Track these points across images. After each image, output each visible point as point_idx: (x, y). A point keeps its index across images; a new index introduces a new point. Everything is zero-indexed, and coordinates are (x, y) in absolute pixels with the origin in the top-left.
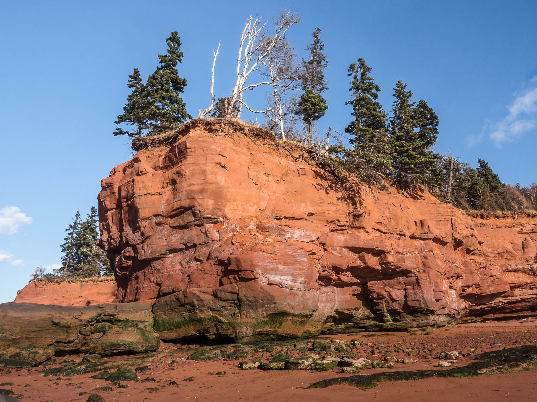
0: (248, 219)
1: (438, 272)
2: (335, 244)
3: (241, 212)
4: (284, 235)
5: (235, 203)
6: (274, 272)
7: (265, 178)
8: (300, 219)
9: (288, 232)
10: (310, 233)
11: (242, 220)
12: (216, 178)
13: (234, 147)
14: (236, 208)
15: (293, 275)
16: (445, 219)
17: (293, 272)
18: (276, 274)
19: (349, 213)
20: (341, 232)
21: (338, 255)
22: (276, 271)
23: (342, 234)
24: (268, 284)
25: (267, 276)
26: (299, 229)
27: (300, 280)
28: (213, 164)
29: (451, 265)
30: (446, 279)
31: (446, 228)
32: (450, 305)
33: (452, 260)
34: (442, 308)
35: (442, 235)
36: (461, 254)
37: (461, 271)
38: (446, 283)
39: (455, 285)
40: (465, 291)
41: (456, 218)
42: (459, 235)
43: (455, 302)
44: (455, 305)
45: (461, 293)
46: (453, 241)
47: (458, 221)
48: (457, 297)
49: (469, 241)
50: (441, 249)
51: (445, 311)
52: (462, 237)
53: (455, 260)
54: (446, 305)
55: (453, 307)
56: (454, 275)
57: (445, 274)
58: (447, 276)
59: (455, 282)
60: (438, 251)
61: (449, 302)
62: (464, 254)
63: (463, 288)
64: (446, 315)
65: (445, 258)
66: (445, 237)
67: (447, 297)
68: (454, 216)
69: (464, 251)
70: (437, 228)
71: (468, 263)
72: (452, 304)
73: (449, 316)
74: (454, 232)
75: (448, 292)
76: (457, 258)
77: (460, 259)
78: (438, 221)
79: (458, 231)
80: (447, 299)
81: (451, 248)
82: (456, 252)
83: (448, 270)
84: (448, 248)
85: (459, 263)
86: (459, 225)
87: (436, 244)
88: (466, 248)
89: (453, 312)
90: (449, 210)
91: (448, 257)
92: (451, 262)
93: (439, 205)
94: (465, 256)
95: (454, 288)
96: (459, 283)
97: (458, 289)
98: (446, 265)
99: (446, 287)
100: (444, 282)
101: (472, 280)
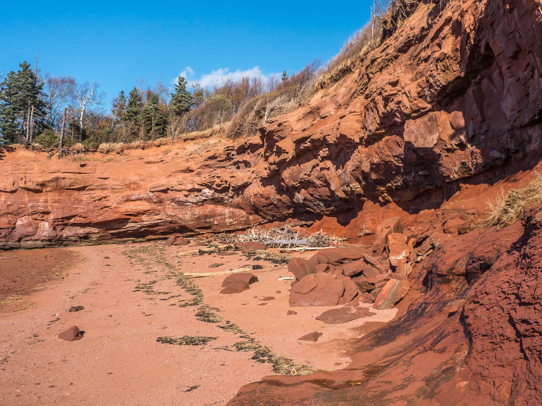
16: (9, 174)
29: (23, 206)
30: (25, 216)
31: (11, 181)
32: (39, 234)
33: (23, 203)
34: (26, 236)
35: (7, 186)
36: (55, 194)
37: (42, 209)
38: (25, 219)
39: (47, 218)
40: (66, 222)
41: (19, 172)
42: (30, 183)
43: (47, 231)
44: (45, 233)
45: (58, 223)
46: (20, 189)
47: (29, 172)
48: (49, 227)
49: (63, 183)
50: (9, 196)
51: (33, 238)
52: (36, 184)
53: (29, 202)
54: (31, 234)
55: (43, 235)
56: (34, 213)
57: (19, 213)
58: (24, 214)
59: (46, 216)
60: (3, 199)
61: (38, 231)
62: (63, 193)
63: (55, 220)
64: (37, 240)
65: (9, 203)
66: (9, 187)
67: (31, 228)
68: (16, 170)
69: (63, 190)
70: (3, 181)
71: (64, 200)
72: (42, 233)
73: (43, 241)
74: (20, 182)
75: (30, 225)
76: (41, 199)
77: (49, 199)
78: (4, 176)
79: (27, 180)
80: (30, 229)
81: (24, 193)
82: (42, 194)
83: (22, 210)
84: (19, 194)
85: (41, 202)
86: (31, 174)
87: (4, 193)
88: (63, 188)
89: (44, 238)
90: (11, 166)
91: (15, 201)
92: (22, 204)
93: (4, 164)
94: (64, 194)
95: (47, 221)
96: (52, 217)
97: (50, 221)
98: (13, 207)
99: (26, 221)
100: (24, 218)
101: (63, 214)
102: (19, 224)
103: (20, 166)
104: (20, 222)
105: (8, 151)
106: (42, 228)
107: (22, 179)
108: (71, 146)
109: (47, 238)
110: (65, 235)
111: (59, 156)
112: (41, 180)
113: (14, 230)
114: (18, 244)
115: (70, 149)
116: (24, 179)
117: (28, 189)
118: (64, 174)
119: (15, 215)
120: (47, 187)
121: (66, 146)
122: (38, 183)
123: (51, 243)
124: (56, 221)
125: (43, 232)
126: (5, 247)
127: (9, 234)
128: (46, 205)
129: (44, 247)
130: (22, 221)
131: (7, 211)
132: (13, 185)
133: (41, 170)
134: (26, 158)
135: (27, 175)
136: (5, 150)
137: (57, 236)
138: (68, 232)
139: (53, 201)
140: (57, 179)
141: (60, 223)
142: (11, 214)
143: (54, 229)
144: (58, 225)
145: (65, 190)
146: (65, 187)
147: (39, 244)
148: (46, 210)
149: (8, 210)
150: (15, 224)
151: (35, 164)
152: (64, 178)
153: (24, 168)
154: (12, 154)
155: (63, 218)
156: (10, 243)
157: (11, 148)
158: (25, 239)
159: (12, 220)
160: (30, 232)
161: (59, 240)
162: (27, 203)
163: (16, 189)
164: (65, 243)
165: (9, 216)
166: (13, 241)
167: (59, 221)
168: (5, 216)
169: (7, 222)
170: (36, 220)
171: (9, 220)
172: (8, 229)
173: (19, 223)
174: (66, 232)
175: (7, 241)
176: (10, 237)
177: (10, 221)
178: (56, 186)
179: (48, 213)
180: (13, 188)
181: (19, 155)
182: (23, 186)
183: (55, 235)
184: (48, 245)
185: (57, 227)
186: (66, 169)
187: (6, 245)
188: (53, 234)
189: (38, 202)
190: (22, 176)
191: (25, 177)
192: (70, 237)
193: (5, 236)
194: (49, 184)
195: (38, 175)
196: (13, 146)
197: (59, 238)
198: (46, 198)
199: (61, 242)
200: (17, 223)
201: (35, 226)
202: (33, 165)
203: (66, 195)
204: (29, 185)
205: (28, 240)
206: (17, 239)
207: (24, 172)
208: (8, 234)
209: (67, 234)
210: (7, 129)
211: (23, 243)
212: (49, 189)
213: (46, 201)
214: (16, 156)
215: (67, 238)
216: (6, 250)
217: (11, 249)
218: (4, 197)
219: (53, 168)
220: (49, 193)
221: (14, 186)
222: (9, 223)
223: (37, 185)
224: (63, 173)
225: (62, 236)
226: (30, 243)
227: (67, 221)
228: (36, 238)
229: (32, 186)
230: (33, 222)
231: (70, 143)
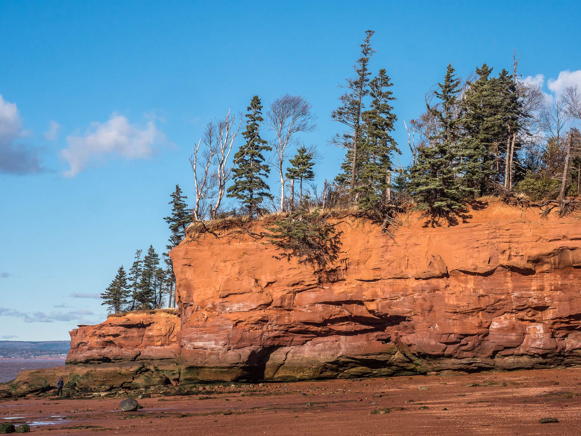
0: (207, 300)
1: (447, 312)
2: (304, 303)
3: (203, 296)
4: (225, 309)
5: (199, 290)
6: (198, 340)
7: (222, 264)
8: (243, 293)
9: (228, 307)
10: (248, 303)
11: (203, 301)
12: (185, 275)
13: (197, 248)
14: (200, 293)
15: (216, 340)
16: (482, 244)
17: (216, 338)
18: (200, 341)
19: (315, 272)
20: (311, 290)
21: (309, 311)
22: (200, 339)
23: (314, 291)
24: (194, 348)
25: (192, 343)
26: (238, 302)
27: (221, 343)
28: (181, 267)
29: (503, 297)
30: (506, 314)
31: (485, 255)
32: (527, 343)
33: (504, 291)
34: (506, 348)
35: (478, 264)
36: (555, 277)
37: (536, 301)
38: (506, 318)
39: (541, 318)
40: (573, 323)
41: (500, 240)
42: (517, 258)
43: (541, 339)
44: (538, 342)
45: (559, 326)
46: (501, 268)
47: (516, 240)
48: (545, 333)
49: (571, 256)
50: (481, 280)
51: (516, 351)
52: (527, 259)
53: (514, 290)
54: (515, 344)
55: (534, 346)
56: (521, 308)
57: (496, 309)
58: (504, 310)
59: (539, 314)
60: (471, 285)
61: (525, 340)
62: (569, 273)
63: (556, 320)
64: (522, 355)
65: (481, 292)
66: (482, 266)
67: (514, 334)
68: (495, 238)
69: (569, 269)
70: (472, 257)
71: (572, 286)
72: (532, 342)
73: (533, 356)
74: (501, 257)
75: (513, 328)
76: (533, 284)
77: (546, 284)
78: (473, 248)
79: (512, 253)
80: (513, 337)
81: (505, 276)
82: (534, 276)
83: (501, 304)
84: (498, 277)
85: (534, 290)
86: (518, 244)
87: (472, 277)
88: (570, 266)
89: (535, 352)
90: (487, 232)
91: (492, 289)
92: (502, 294)
93: (474, 229)
94: (571, 276)
95: (541, 322)
96: (549, 315)
97: (547, 322)
98: (487, 298)
99: (506, 323)
100: (502, 317)
101: (571, 309)
102: (495, 327)
103: (501, 231)
104: (497, 324)
105: (475, 208)
106: (532, 335)
107: (504, 252)
108: (577, 196)
109: (541, 352)
110: (568, 347)
111: (561, 212)
112: (535, 253)
113: (486, 338)
114: (489, 361)
115: (576, 200)
116: (507, 253)
117: (513, 269)
118: (574, 241)
119: (489, 312)
120: (542, 265)
121: (570, 196)
122: (530, 259)
123: (545, 361)
124: (556, 322)
125: (534, 340)
126: (471, 367)
127: (480, 344)
128: (542, 294)
129: (532, 368)
130: (500, 323)
131: (478, 306)
132: (489, 261)
133: (536, 236)
134: (507, 217)
135: (512, 245)
136: (470, 207)
137: (557, 347)
138: (574, 342)
139: (553, 288)
140: (562, 250)
141: (563, 325)
142: (483, 310)
143: (553, 336)
144: (559, 329)
145: (573, 269)
146: (573, 263)
147: (525, 362)
148: (541, 303)
149: (479, 304)
150: (488, 328)
151: (525, 226)
152: (572, 249)
153: (508, 233)
154: (481, 212)
155: (570, 317)
156: (479, 360)
157: (480, 203)
158: (503, 353)
159: (484, 321)
160: (512, 341)
161: (559, 355)
162: (510, 291)
163: (493, 268)
164: (567, 360)
165: (480, 313)
166: (483, 356)
167: (562, 322)
168: (474, 314)
169: (477, 325)
170: (522, 320)
171: (480, 320)
172: (479, 335)
173: (495, 325)
174: (570, 341)
175: (474, 357)
176: (480, 350)
177: (481, 322)
178: (559, 263)
179: (543, 308)
180: (488, 268)
181: (494, 213)
182: (505, 263)
183: (554, 346)
184: (541, 364)
185: (557, 332)
186: (576, 234)
187: (472, 363)
188: (551, 344)
189: (529, 290)
190: (505, 246)
191: (510, 248)
192: (577, 351)
193: (472, 349)
194: (548, 260)
195: (530, 245)
196: (484, 199)
197: (560, 352)
198: (541, 284)
199: (561, 358)
200: (492, 326)
201: (520, 332)
202: (522, 228)
203: (575, 277)
204: (516, 262)
205: (508, 356)
206: (490, 353)
207: (508, 240)
208: (477, 344)
209: (572, 344)
210: (477, 172)
211: (498, 360)
212: (546, 267)
213: (542, 289)
214: (490, 215)
215: (571, 352)
216: (470, 371)
217: (480, 369)
218: (473, 282)
219: (553, 233)
220: (546, 275)
221: (490, 264)
222: (480, 326)
223: (528, 261)
224: (571, 240)
225: (564, 348)
226: (510, 360)
227: (576, 322)
228: (522, 351)
229: (522, 263)
230: (517, 324)
231: (576, 191)
